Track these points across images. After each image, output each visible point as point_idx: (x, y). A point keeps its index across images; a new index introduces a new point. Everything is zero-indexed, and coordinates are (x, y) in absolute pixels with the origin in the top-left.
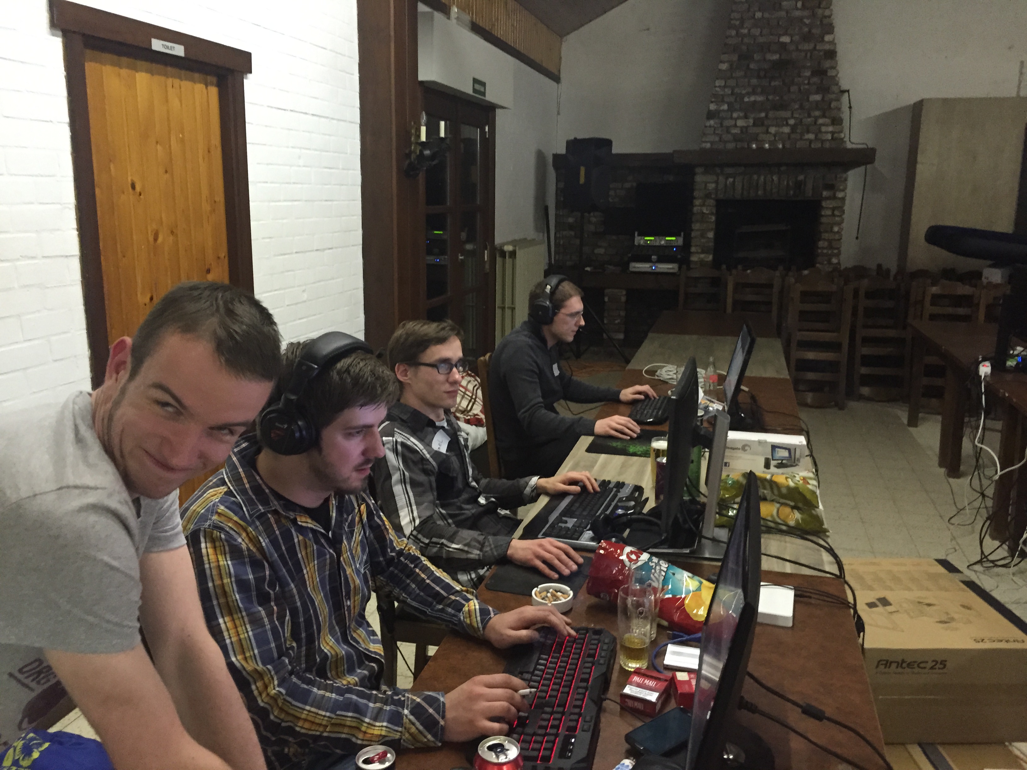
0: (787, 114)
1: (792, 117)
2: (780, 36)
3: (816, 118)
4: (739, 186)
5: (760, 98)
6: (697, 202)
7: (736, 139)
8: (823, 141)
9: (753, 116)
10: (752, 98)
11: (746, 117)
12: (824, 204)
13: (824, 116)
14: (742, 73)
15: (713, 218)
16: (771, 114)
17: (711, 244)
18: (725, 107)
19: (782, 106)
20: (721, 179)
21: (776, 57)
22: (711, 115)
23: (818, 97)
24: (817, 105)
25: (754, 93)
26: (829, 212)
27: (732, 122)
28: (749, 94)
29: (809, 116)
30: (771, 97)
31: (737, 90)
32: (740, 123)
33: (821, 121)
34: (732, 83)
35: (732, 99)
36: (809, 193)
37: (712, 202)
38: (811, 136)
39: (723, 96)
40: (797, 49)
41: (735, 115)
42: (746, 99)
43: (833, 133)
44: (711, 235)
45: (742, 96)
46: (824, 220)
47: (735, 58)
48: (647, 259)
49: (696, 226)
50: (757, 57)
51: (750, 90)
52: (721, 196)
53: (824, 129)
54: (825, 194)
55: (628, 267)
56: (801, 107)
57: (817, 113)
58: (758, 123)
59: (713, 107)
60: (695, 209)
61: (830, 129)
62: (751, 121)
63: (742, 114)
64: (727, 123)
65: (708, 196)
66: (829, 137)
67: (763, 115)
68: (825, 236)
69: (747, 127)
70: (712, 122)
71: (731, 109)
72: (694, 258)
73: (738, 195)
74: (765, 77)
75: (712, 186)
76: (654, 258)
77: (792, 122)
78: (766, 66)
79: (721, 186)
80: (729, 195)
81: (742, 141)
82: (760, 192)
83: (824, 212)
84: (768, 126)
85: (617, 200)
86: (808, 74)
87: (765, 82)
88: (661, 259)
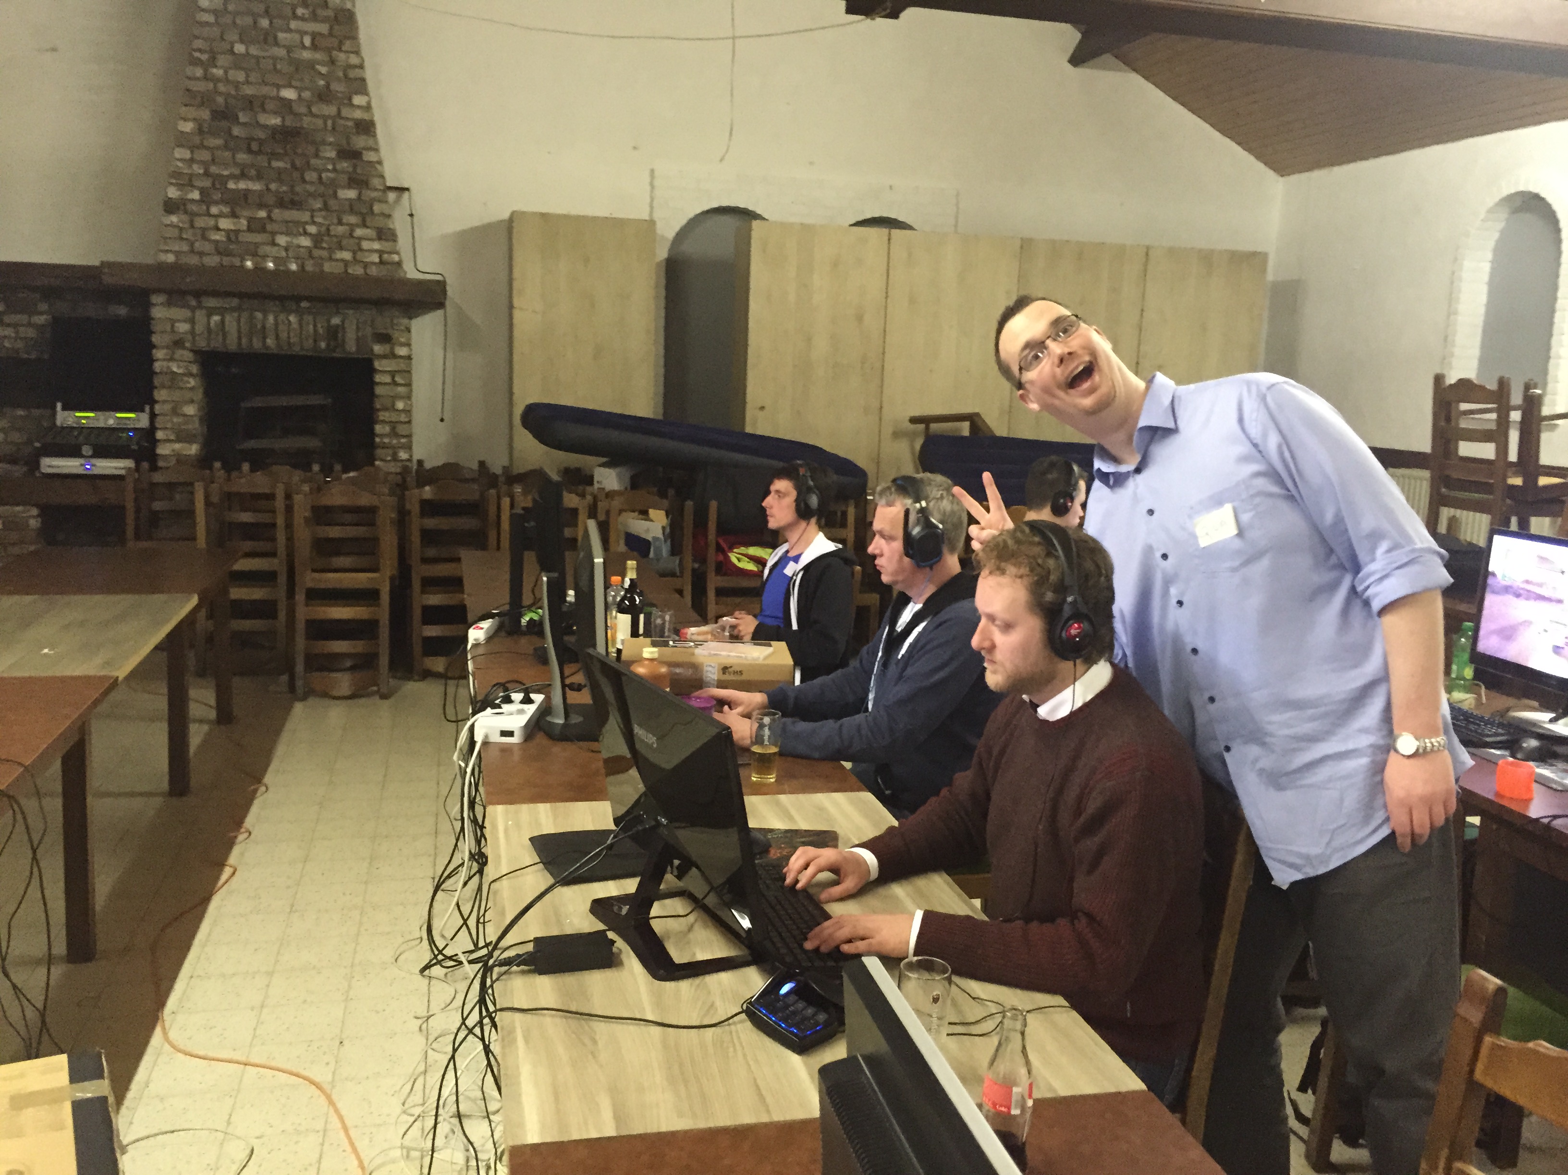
0: (305, 216)
1: (313, 222)
2: (278, 87)
3: (353, 227)
4: (231, 329)
5: (256, 186)
6: (159, 354)
7: (220, 250)
8: (366, 265)
9: (246, 213)
10: (242, 185)
11: (234, 215)
12: (377, 364)
13: (364, 225)
14: (219, 142)
15: (193, 382)
16: (277, 213)
17: (195, 426)
18: (196, 195)
19: (295, 203)
20: (200, 315)
21: (275, 121)
22: (171, 207)
24: (352, 207)
25: (243, 176)
26: (387, 379)
27: (212, 222)
28: (232, 177)
29: (340, 223)
30: (273, 186)
31: (213, 169)
32: (225, 224)
33: (359, 232)
34: (205, 155)
35: (207, 183)
36: (351, 346)
37: (188, 355)
38: (346, 255)
39: (191, 176)
40: (311, 114)
41: (214, 210)
42: (231, 185)
43: (381, 253)
44: (190, 410)
45: (224, 180)
46: (379, 390)
47: (205, 114)
48: (74, 452)
49: (160, 395)
50: (243, 117)
51: (237, 172)
52: (202, 344)
53: (365, 245)
54: (377, 349)
55: (37, 465)
56: (326, 207)
57: (353, 219)
58: (256, 226)
59: (173, 193)
60: (157, 366)
61: (376, 246)
62: (244, 222)
63: (226, 210)
64: (200, 222)
65: (178, 343)
66: (375, 258)
67: (263, 214)
68: (383, 415)
69: (237, 232)
70: (174, 219)
71: (206, 199)
72: (163, 450)
73: (232, 345)
74: (260, 152)
75: (183, 327)
76: (87, 450)
77: (312, 229)
78: (261, 134)
79: (199, 328)
80: (216, 344)
81: (229, 254)
82: (270, 342)
83: (378, 378)
84: (273, 234)
85: (20, 345)
86: (332, 154)
87: (262, 160)
88: (101, 452)
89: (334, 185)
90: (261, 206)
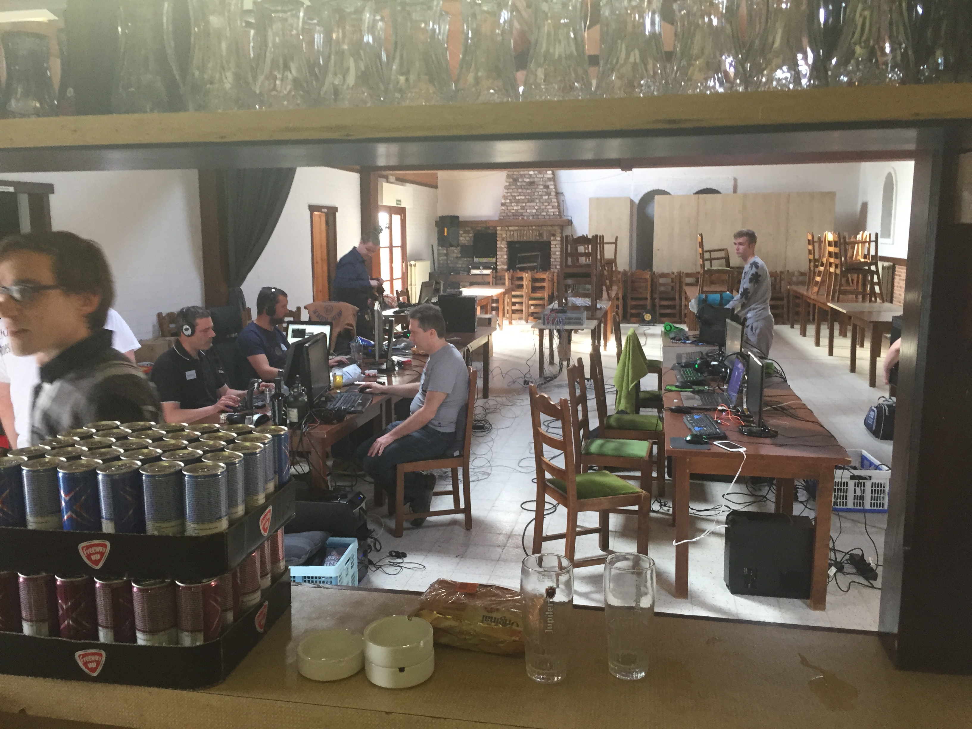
0: (535, 204)
1: (536, 205)
2: (529, 171)
3: (546, 206)
4: (516, 235)
5: (523, 198)
6: (498, 243)
7: (514, 215)
8: (549, 215)
9: (520, 205)
10: (520, 198)
11: (517, 206)
12: (552, 243)
13: (549, 205)
14: (514, 187)
15: (506, 249)
16: (528, 204)
17: (506, 261)
18: (508, 201)
19: (532, 201)
20: (508, 233)
21: (528, 180)
22: (503, 204)
23: (546, 197)
24: (546, 201)
25: (520, 195)
26: (554, 246)
27: (512, 208)
28: (518, 196)
29: (543, 205)
30: (527, 197)
31: (513, 194)
32: (515, 208)
33: (548, 207)
34: (511, 191)
35: (511, 198)
36: (545, 238)
37: (505, 242)
38: (544, 214)
39: (507, 196)
40: (537, 177)
41: (513, 204)
42: (517, 198)
43: (553, 212)
44: (506, 257)
45: (515, 196)
46: (552, 249)
47: (511, 180)
48: (478, 268)
49: (498, 253)
50: (520, 180)
51: (518, 194)
52: (509, 240)
53: (549, 210)
54: (552, 238)
55: (470, 272)
56: (540, 201)
57: (546, 204)
58: (523, 208)
59: (503, 201)
60: (498, 246)
61: (553, 210)
62: (520, 207)
63: (515, 204)
64: (509, 208)
65: (503, 239)
66: (552, 214)
67: (524, 205)
68: (553, 256)
69: (518, 210)
70: (503, 208)
71: (511, 202)
72: (498, 267)
73: (516, 239)
74: (524, 188)
75: (504, 236)
76: (481, 268)
77: (536, 207)
78: (524, 184)
79: (508, 235)
80: (512, 239)
81: (516, 216)
82: (525, 238)
83: (552, 246)
84: (526, 210)
85: (466, 242)
86: (541, 187)
87: (524, 191)
88: (485, 268)
89: (542, 196)
90: (523, 203)
